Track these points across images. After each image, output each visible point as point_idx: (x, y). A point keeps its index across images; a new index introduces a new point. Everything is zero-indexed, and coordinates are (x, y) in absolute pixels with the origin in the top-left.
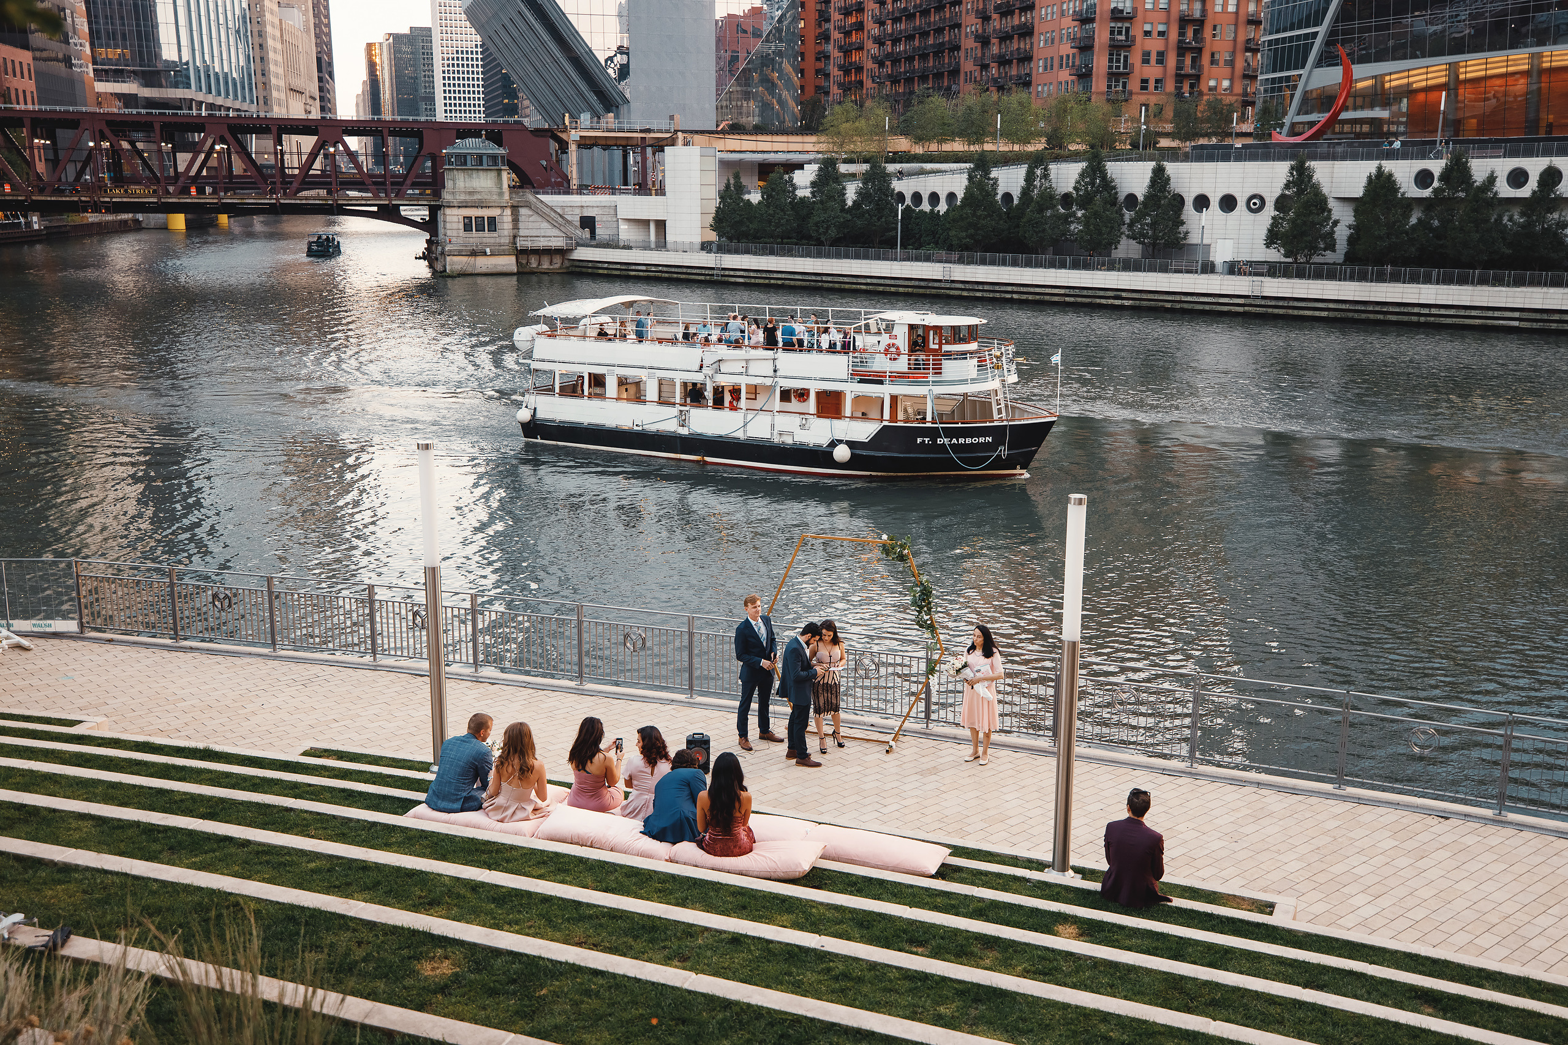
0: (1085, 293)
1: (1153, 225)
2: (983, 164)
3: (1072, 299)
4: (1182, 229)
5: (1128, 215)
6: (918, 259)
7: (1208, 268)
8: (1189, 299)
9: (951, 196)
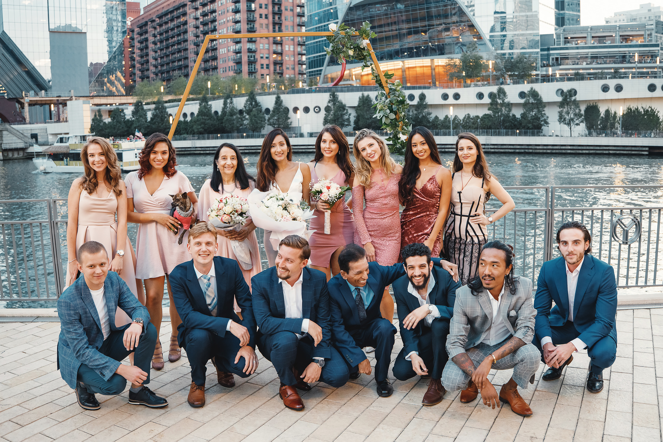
0: (253, 148)
1: (278, 120)
2: (204, 100)
3: (247, 151)
4: (289, 121)
5: (267, 117)
6: (180, 139)
7: (302, 135)
8: (296, 147)
9: (192, 114)
